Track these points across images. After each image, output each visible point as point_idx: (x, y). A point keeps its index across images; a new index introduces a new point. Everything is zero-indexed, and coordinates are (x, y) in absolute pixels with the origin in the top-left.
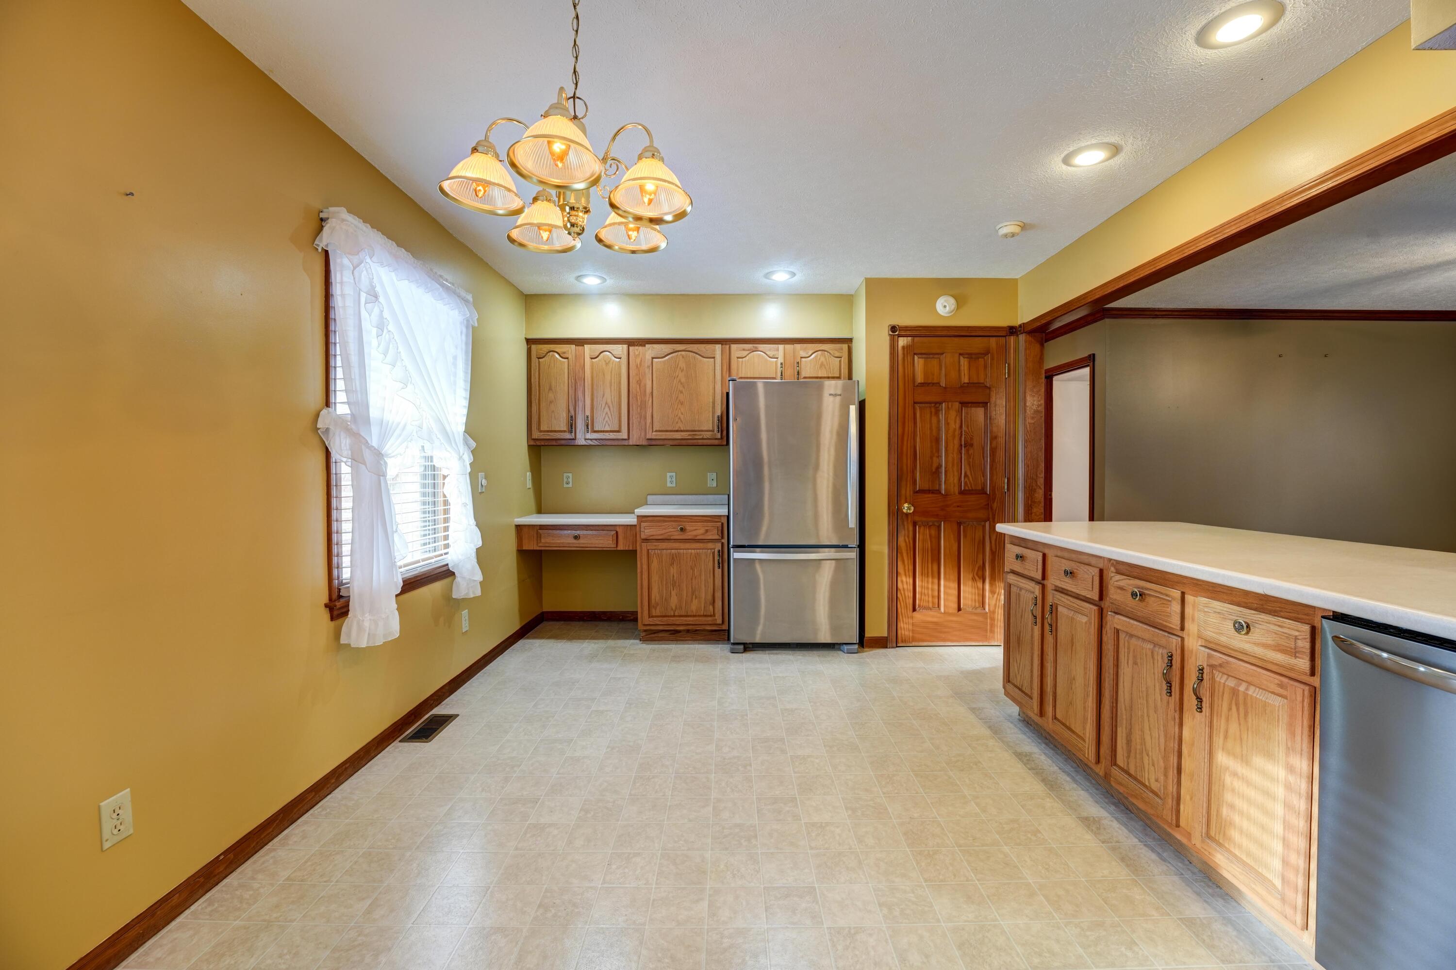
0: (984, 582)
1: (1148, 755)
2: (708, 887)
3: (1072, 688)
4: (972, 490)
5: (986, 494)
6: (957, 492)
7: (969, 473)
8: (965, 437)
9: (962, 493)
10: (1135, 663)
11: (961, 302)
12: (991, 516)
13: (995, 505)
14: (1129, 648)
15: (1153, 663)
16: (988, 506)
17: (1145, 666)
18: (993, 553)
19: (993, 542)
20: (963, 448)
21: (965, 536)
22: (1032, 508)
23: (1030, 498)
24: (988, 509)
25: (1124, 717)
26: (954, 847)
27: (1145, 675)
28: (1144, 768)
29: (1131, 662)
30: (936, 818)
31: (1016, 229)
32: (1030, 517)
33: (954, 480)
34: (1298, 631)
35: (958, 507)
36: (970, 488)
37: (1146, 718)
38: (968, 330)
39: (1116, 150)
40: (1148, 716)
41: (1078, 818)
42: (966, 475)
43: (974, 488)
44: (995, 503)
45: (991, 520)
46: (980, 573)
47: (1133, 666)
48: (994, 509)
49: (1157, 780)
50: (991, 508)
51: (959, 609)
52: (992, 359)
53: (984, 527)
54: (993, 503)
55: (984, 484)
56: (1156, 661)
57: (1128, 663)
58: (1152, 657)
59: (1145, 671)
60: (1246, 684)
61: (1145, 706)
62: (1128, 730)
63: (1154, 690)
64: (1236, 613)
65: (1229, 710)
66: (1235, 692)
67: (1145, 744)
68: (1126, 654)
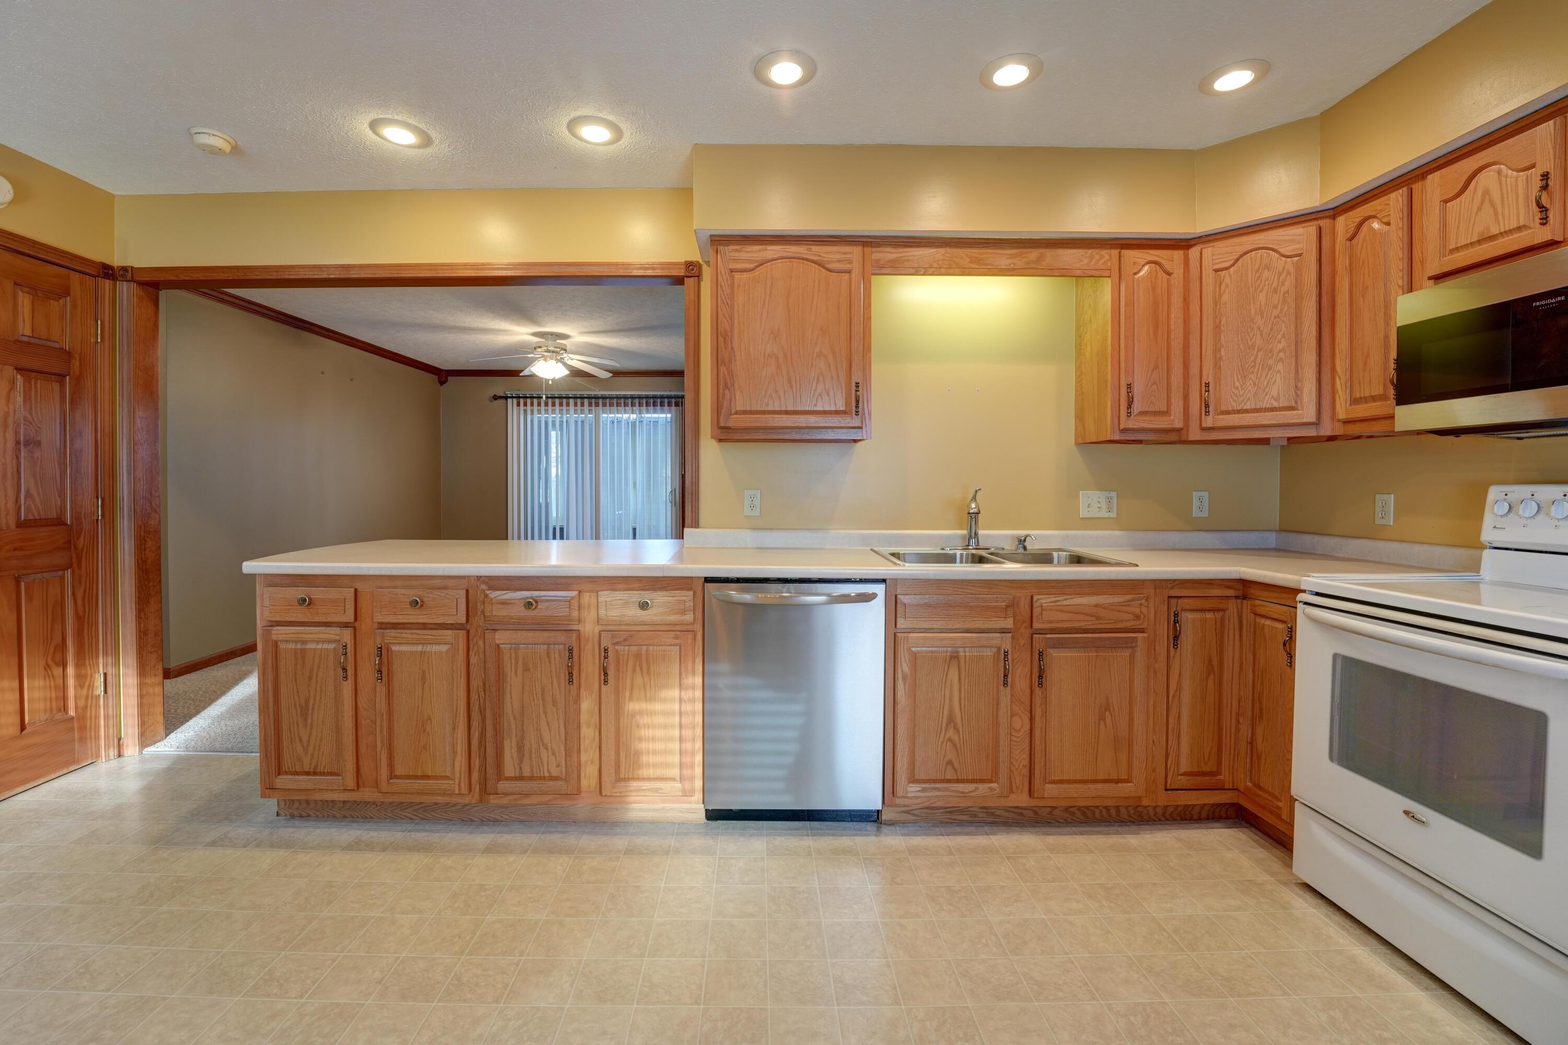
0: (64, 666)
1: (546, 749)
3: (424, 731)
4: (40, 519)
5: (66, 525)
6: (13, 525)
7: (33, 491)
8: (26, 429)
9: (20, 525)
10: (526, 669)
11: (21, 194)
12: (74, 560)
13: (81, 542)
14: (517, 659)
15: (550, 663)
16: (69, 545)
17: (539, 669)
18: (80, 618)
19: (80, 602)
20: (22, 448)
21: (30, 599)
22: (145, 541)
23: (143, 528)
24: (70, 548)
25: (513, 726)
26: (459, 959)
27: (539, 676)
28: (542, 762)
29: (520, 671)
30: (398, 958)
31: (227, 148)
32: (143, 555)
33: (6, 503)
34: (686, 596)
35: (15, 549)
36: (37, 517)
37: (543, 716)
38: (33, 247)
39: (426, 141)
40: (545, 713)
41: (482, 853)
42: (28, 495)
43: (43, 517)
44: (82, 539)
45: (75, 566)
46: (58, 657)
47: (523, 674)
48: (81, 546)
49: (558, 766)
50: (75, 547)
51: (23, 727)
52: (74, 307)
53: (62, 578)
54: (78, 538)
55: (63, 507)
56: (553, 660)
57: (516, 673)
58: (548, 657)
59: (539, 673)
60: (646, 647)
61: (541, 705)
62: (518, 737)
63: (552, 686)
64: (636, 596)
65: (634, 671)
66: (638, 656)
67: (542, 740)
68: (513, 665)
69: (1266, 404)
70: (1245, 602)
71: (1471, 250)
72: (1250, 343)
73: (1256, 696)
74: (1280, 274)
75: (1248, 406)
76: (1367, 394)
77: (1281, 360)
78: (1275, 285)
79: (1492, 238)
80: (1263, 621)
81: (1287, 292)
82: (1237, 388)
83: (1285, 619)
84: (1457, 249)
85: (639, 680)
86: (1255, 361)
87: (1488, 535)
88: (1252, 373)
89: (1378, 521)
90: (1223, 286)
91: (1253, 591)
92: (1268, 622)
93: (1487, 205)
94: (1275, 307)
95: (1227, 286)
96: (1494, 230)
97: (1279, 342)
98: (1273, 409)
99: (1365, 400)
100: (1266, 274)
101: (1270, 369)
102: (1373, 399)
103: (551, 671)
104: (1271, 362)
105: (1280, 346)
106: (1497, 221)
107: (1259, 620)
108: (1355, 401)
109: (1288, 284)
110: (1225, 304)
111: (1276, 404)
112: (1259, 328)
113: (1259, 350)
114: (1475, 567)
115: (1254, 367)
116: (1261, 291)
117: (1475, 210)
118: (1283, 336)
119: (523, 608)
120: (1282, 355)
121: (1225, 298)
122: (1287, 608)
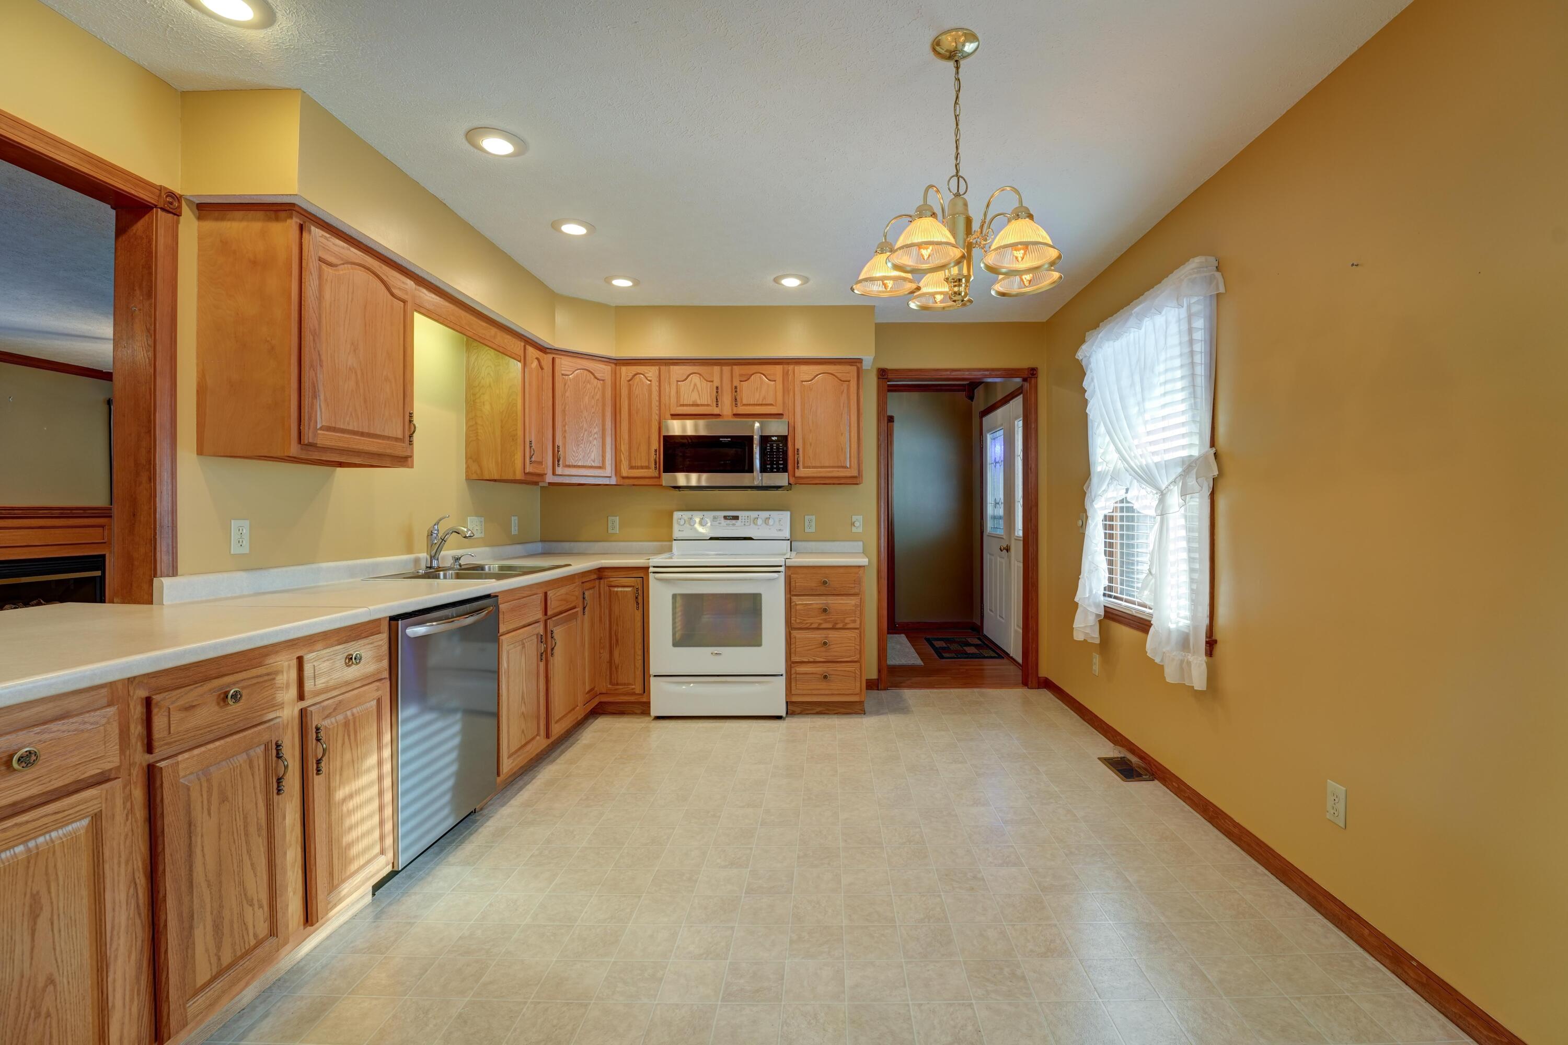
1: (252, 905)
2: (846, 1003)
10: (224, 799)
14: (210, 791)
15: (253, 775)
17: (240, 792)
25: (207, 901)
28: (247, 929)
29: (214, 808)
37: (246, 857)
47: (218, 810)
57: (209, 814)
58: (250, 767)
59: (240, 798)
60: (350, 711)
61: (244, 844)
62: (215, 912)
63: (257, 807)
64: (341, 651)
65: (343, 744)
66: (346, 724)
67: (245, 895)
68: (205, 802)
69: (589, 463)
70: (602, 581)
71: (688, 408)
72: (581, 425)
73: (613, 633)
74: (595, 388)
75: (580, 464)
76: (639, 465)
77: (595, 438)
78: (592, 394)
79: (698, 405)
80: (616, 589)
81: (598, 400)
82: (574, 452)
83: (633, 584)
84: (683, 405)
85: (348, 756)
86: (583, 437)
87: (676, 534)
88: (582, 443)
89: (610, 531)
90: (567, 386)
91: (606, 573)
92: (620, 589)
93: (695, 390)
94: (593, 407)
95: (569, 386)
96: (699, 402)
97: (595, 428)
98: (591, 467)
99: (638, 468)
100: (588, 386)
101: (590, 443)
102: (642, 468)
103: (254, 788)
104: (591, 439)
105: (595, 430)
106: (700, 399)
107: (613, 589)
108: (632, 467)
109: (598, 396)
110: (568, 397)
111: (593, 464)
112: (585, 417)
113: (586, 430)
114: (670, 549)
115: (583, 440)
116: (586, 395)
117: (691, 390)
118: (596, 425)
119: (216, 708)
120: (596, 435)
121: (568, 394)
122: (633, 579)
